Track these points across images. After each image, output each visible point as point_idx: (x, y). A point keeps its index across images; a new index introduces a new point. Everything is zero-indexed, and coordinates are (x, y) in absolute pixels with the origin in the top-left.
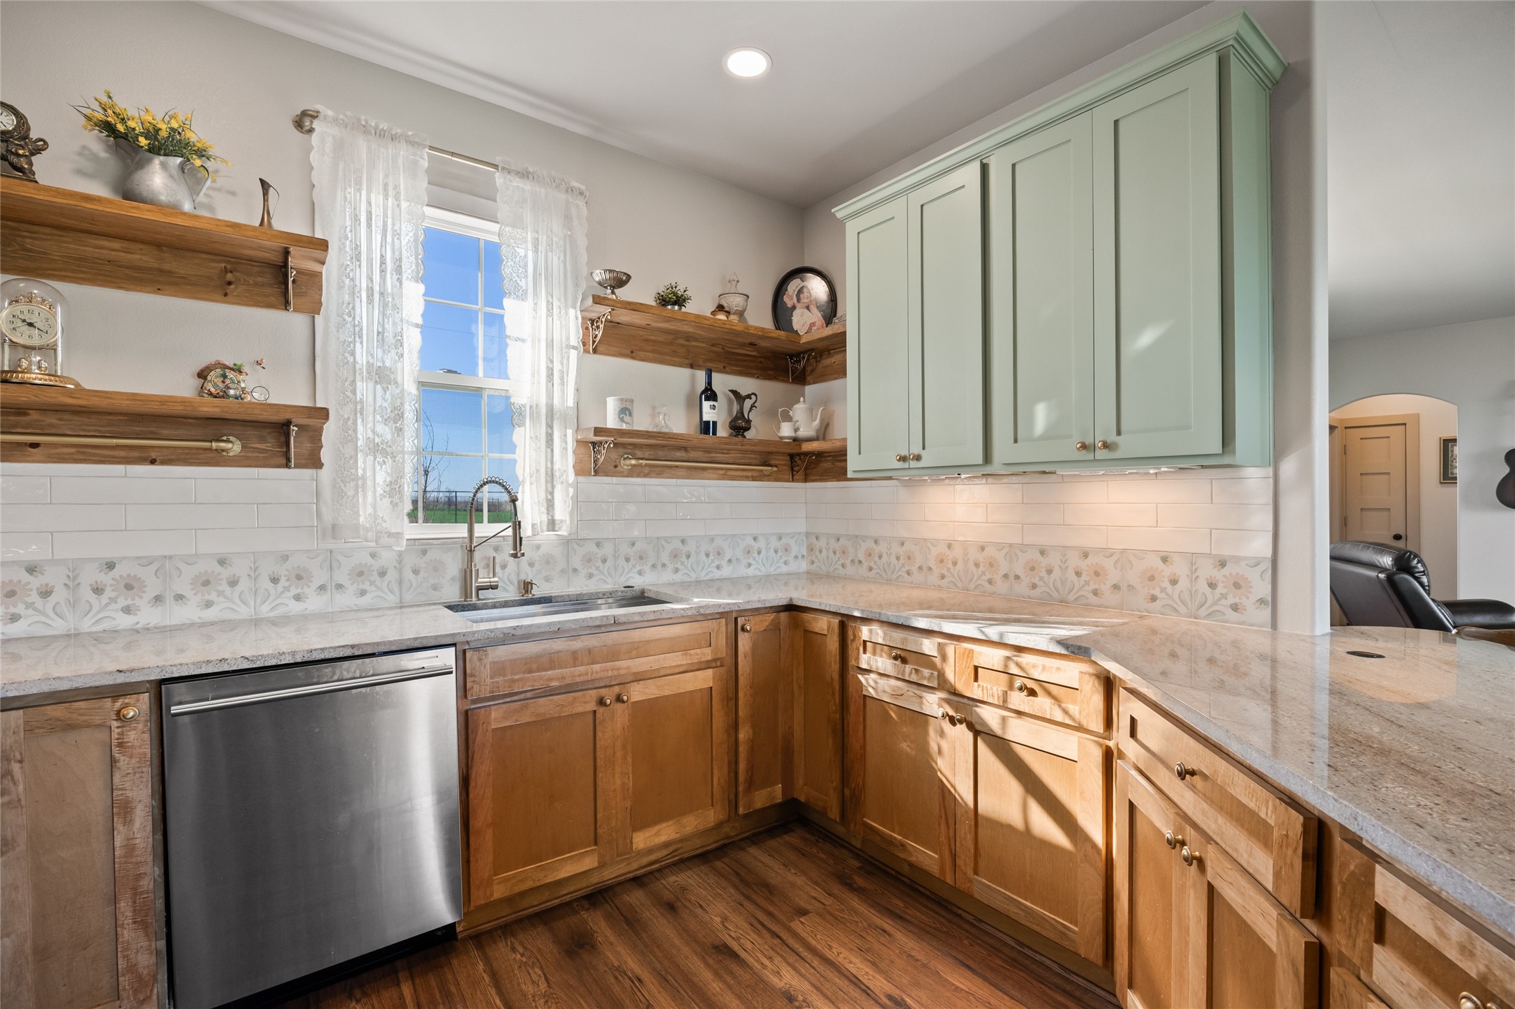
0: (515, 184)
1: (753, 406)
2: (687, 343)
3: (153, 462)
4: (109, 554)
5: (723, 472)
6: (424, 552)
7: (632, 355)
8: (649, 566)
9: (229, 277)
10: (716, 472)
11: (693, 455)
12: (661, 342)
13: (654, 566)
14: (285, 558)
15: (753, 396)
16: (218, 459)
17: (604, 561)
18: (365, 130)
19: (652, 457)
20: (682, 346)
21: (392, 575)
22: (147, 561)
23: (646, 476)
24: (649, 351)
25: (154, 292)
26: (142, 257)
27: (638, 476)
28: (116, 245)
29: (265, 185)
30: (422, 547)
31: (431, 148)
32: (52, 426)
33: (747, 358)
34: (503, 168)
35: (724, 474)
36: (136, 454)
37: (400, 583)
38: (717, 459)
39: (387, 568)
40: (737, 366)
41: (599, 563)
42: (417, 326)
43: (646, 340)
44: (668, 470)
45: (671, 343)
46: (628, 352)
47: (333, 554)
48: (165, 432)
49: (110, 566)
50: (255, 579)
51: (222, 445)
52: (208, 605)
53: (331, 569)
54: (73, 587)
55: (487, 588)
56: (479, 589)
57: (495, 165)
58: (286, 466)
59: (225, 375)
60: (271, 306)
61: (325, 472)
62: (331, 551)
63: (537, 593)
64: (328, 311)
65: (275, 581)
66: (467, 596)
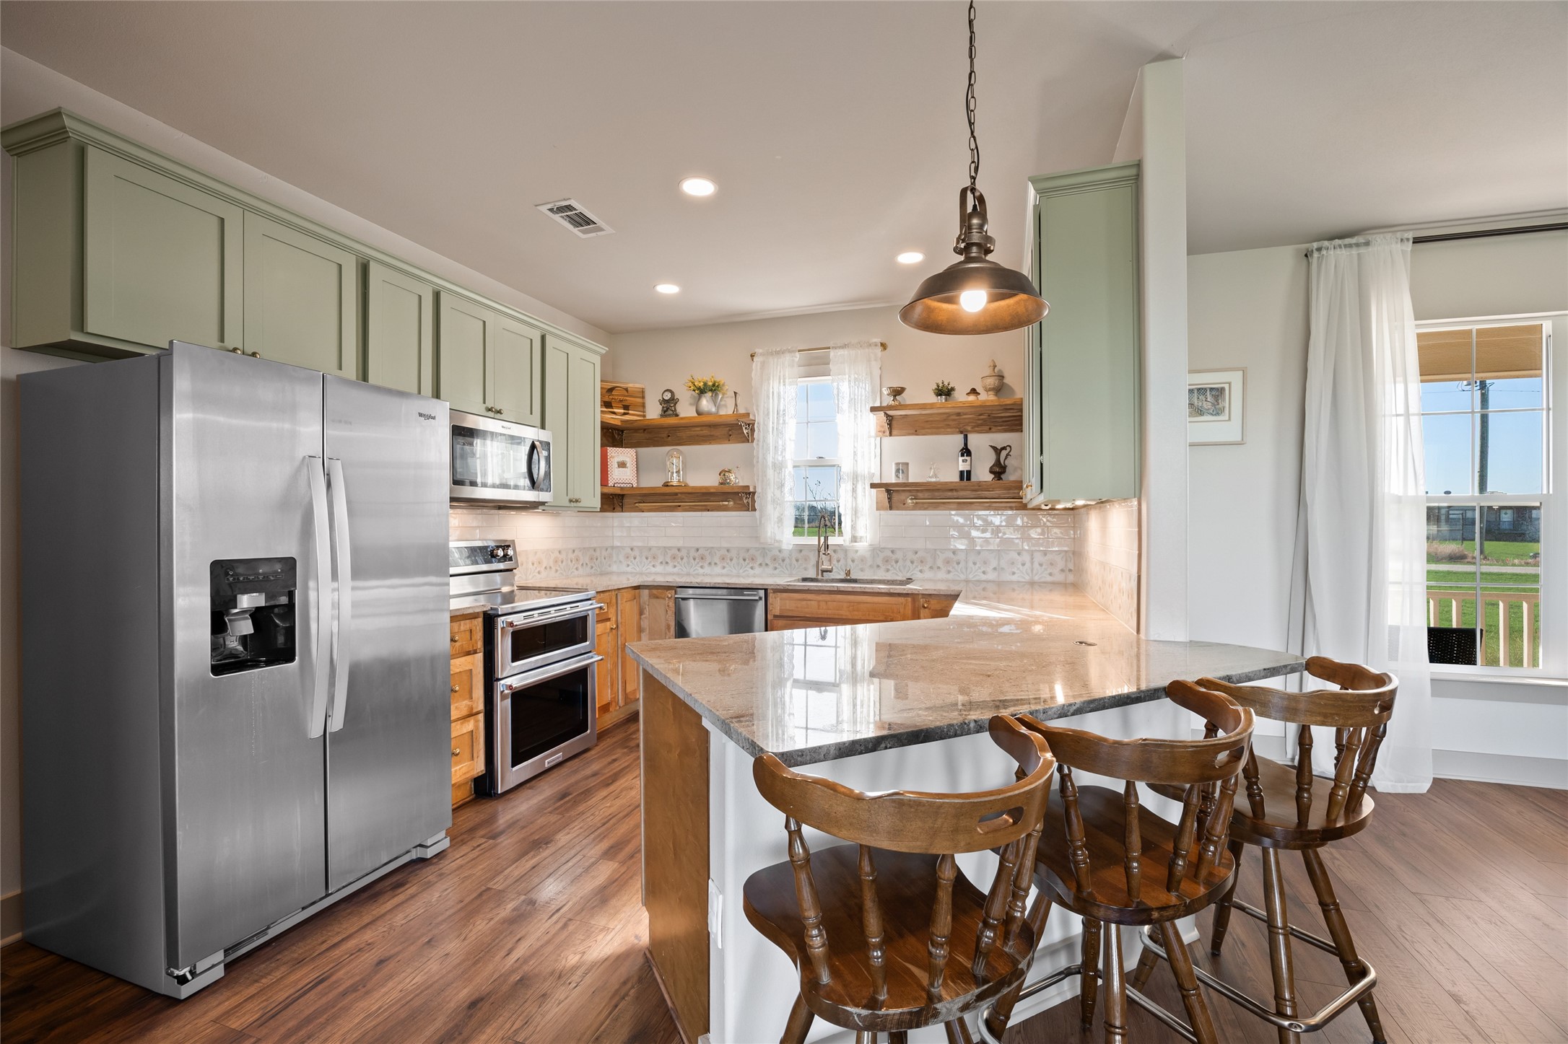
0: (839, 353)
1: (1008, 455)
2: (958, 417)
3: (708, 511)
4: (697, 546)
5: (988, 505)
6: (803, 550)
7: (916, 433)
8: (928, 567)
9: (730, 433)
10: (982, 505)
11: (961, 493)
12: (938, 421)
13: (931, 568)
15: (1008, 448)
16: (726, 509)
17: (897, 562)
18: (772, 354)
19: (930, 497)
20: (954, 420)
21: (787, 561)
22: (707, 549)
23: (925, 509)
24: (928, 428)
25: (710, 445)
26: (706, 432)
27: (920, 509)
28: (698, 429)
29: (735, 393)
30: (800, 549)
31: (799, 351)
32: (684, 499)
33: (1012, 419)
34: (833, 348)
35: (989, 506)
36: (704, 508)
38: (983, 495)
40: (1001, 426)
41: (893, 563)
42: (794, 440)
43: (927, 421)
44: (942, 505)
45: (945, 420)
46: (914, 432)
47: (764, 551)
48: (712, 498)
49: (698, 550)
50: (738, 559)
51: (727, 503)
52: (724, 568)
53: (764, 556)
54: (688, 557)
55: (827, 571)
56: (823, 571)
57: (829, 348)
58: (748, 510)
59: (727, 474)
60: (743, 442)
61: (757, 513)
62: (764, 548)
63: (853, 576)
64: (758, 441)
65: (744, 560)
66: (818, 574)
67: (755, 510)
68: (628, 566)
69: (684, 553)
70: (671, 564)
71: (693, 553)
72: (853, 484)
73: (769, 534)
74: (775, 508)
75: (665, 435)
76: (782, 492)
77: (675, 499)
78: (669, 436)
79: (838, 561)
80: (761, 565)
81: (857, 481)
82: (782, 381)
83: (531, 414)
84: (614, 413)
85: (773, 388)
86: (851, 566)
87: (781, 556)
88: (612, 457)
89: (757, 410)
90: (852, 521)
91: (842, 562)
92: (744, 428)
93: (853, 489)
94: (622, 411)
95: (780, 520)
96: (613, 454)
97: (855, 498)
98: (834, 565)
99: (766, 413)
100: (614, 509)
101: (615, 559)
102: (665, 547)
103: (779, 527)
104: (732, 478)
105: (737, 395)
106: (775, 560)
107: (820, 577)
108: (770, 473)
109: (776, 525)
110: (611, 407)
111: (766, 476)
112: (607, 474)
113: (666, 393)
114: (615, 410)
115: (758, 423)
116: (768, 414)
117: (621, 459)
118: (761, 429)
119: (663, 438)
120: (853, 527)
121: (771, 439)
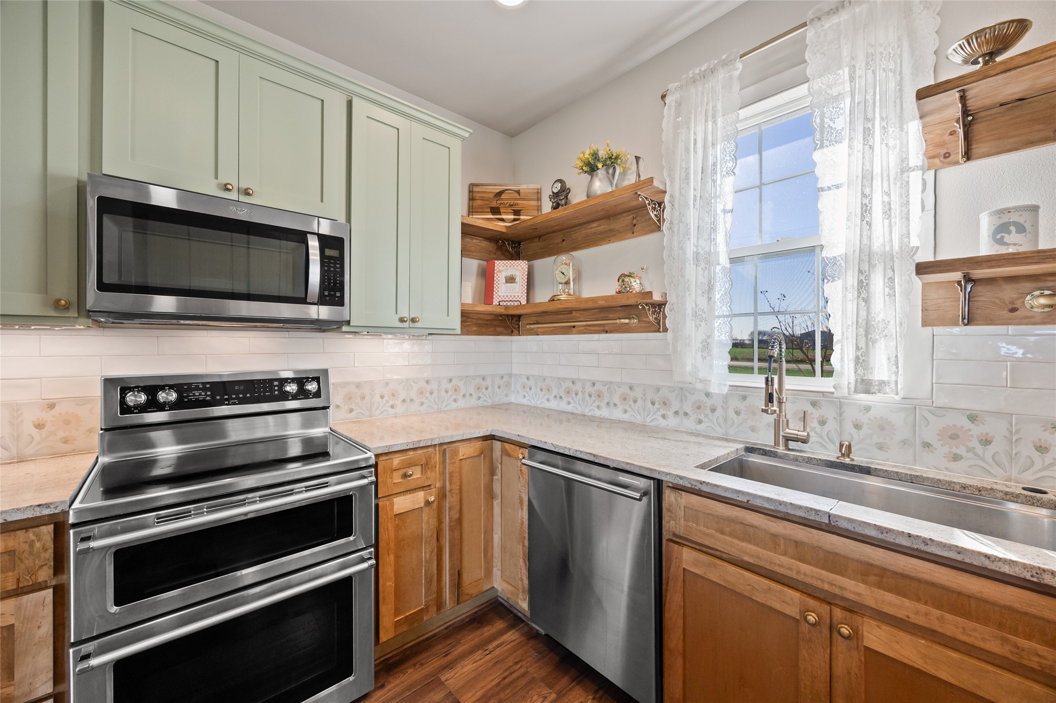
0: (827, 26)
3: (607, 332)
4: (593, 379)
6: (744, 398)
9: (635, 221)
14: (658, 390)
16: (628, 329)
18: (695, 81)
21: (719, 412)
22: (605, 383)
25: (608, 243)
26: (603, 226)
29: (638, 158)
30: (743, 393)
31: (742, 56)
34: (813, 20)
36: (601, 328)
37: (725, 420)
39: (716, 406)
41: (975, 444)
47: (683, 391)
48: (611, 316)
49: (594, 384)
50: (644, 400)
51: (627, 321)
52: (625, 411)
53: (681, 401)
54: (583, 393)
55: (796, 440)
56: (787, 439)
57: (804, 25)
58: (658, 331)
59: (626, 279)
60: (652, 231)
61: (669, 334)
62: (682, 389)
63: (858, 458)
64: (671, 223)
65: (653, 403)
66: (777, 443)
67: (666, 330)
68: (525, 397)
69: (578, 387)
70: (565, 400)
71: (589, 388)
72: (861, 272)
73: (688, 368)
74: (697, 327)
75: (560, 240)
76: (710, 299)
77: (570, 319)
78: (563, 240)
79: (823, 423)
80: (676, 413)
81: (871, 266)
82: (710, 118)
83: (322, 201)
84: (502, 220)
85: (695, 133)
86: (850, 435)
87: (709, 402)
88: (500, 271)
89: (670, 176)
90: (858, 348)
91: (831, 425)
92: (649, 207)
93: (860, 282)
94: (512, 217)
95: (706, 346)
96: (501, 268)
97: (867, 301)
98: (813, 429)
99: (683, 176)
100: (512, 332)
101: (513, 388)
102: (559, 378)
103: (704, 358)
104: (634, 284)
105: (641, 161)
106: (699, 408)
107: (781, 450)
108: (691, 270)
109: (699, 354)
110: (499, 213)
111: (683, 276)
112: (493, 291)
113: (556, 185)
114: (504, 217)
115: (672, 196)
116: (687, 177)
117: (509, 273)
118: (676, 206)
119: (558, 244)
120: (861, 361)
121: (692, 216)
